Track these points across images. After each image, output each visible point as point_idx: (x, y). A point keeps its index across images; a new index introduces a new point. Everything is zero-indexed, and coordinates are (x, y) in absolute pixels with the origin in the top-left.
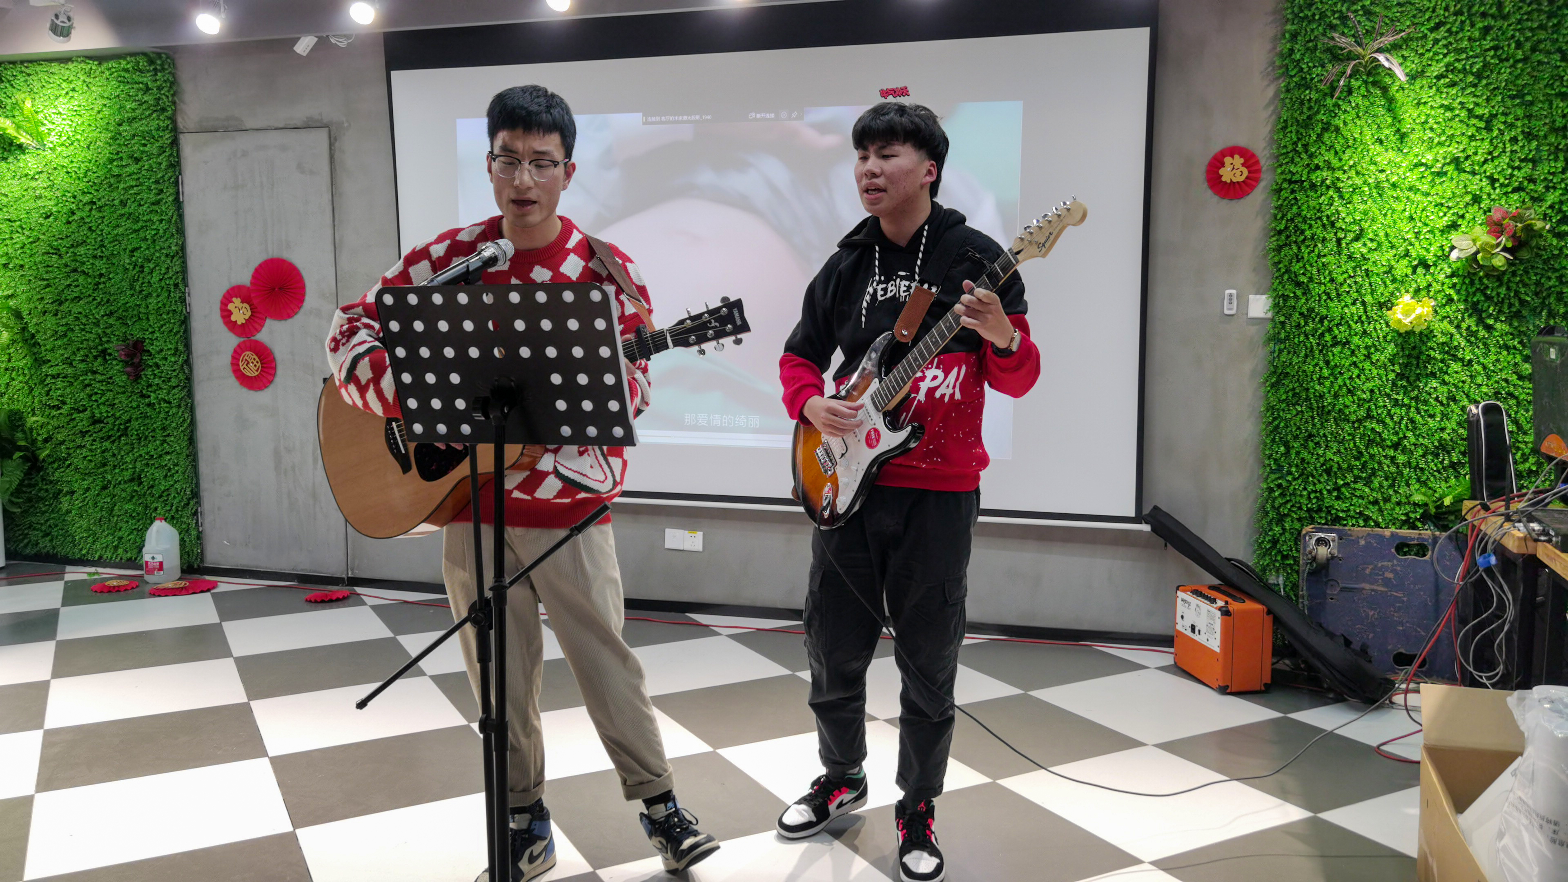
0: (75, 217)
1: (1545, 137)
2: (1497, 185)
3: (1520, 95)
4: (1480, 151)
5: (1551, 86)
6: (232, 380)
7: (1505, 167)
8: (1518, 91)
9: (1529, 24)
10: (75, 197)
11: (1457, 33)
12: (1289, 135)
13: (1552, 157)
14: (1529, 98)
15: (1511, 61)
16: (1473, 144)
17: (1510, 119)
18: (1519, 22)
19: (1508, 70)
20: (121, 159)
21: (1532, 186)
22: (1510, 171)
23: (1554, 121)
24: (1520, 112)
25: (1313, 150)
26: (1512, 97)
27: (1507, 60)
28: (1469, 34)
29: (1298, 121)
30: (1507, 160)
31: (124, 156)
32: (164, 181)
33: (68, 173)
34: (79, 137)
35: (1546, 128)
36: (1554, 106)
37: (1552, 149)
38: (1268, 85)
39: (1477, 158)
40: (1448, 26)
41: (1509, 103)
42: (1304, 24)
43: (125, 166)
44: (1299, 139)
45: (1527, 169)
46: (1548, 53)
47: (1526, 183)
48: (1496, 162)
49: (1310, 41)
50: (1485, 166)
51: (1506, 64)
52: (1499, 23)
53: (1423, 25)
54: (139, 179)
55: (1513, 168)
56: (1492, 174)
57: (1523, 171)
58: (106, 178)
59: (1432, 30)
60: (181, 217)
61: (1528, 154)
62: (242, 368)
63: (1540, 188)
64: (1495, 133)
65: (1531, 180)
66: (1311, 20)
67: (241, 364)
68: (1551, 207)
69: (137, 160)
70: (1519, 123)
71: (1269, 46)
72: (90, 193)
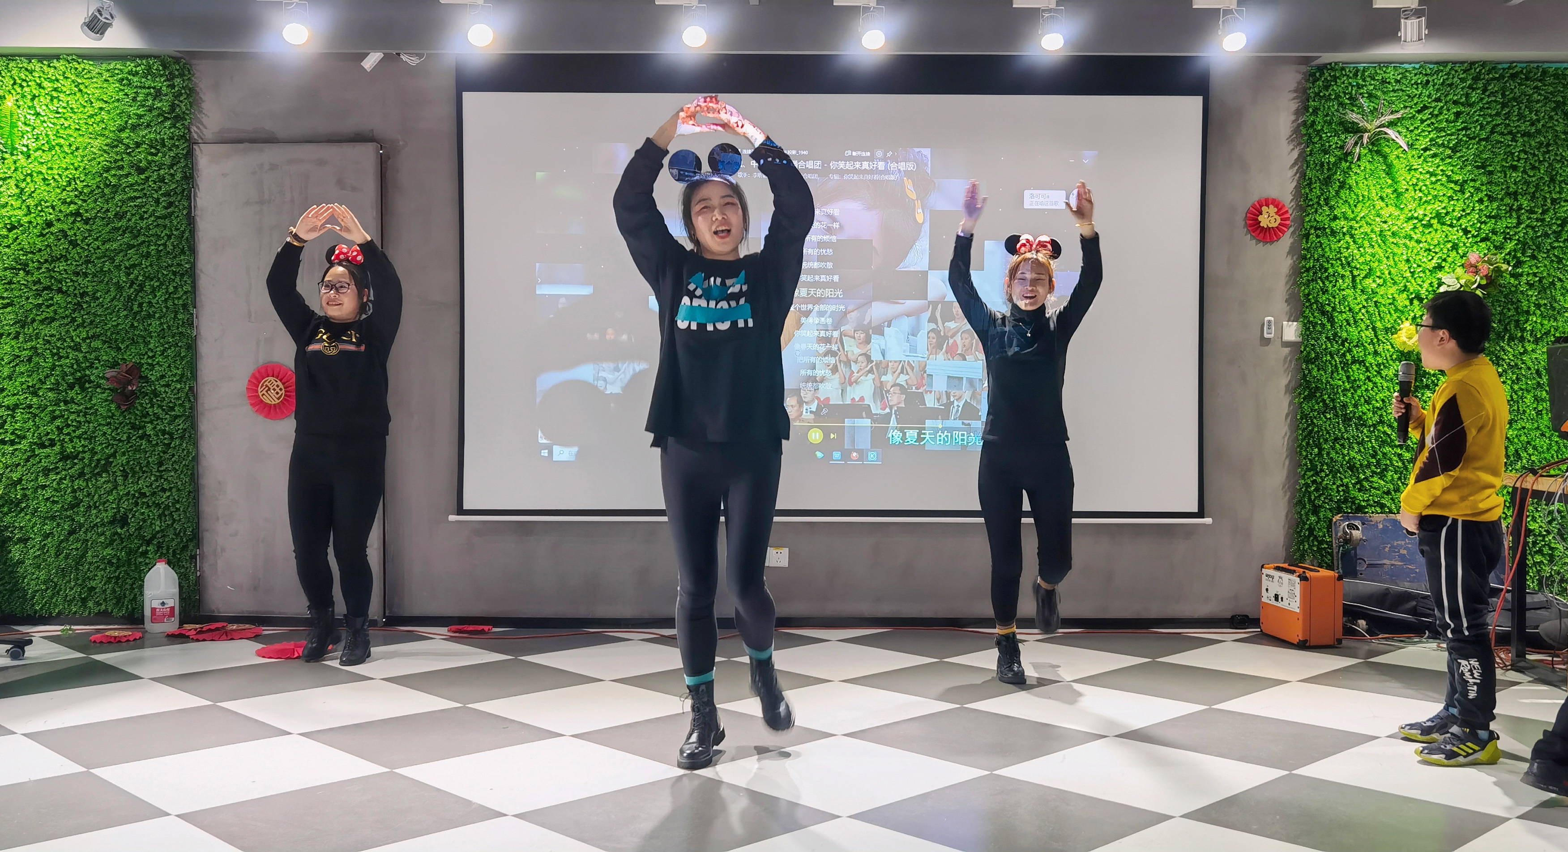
0: (53, 229)
1: (1502, 200)
2: (1469, 236)
3: (1483, 166)
4: (1457, 209)
5: (1506, 160)
6: (247, 409)
7: (1476, 222)
8: (1482, 163)
9: (1489, 111)
10: (53, 207)
11: (1437, 116)
12: (1314, 190)
13: (1508, 215)
14: (1490, 168)
15: (1477, 139)
16: (1452, 203)
17: (1478, 184)
18: (1481, 109)
19: (1475, 146)
20: (121, 168)
21: (1494, 237)
22: (1479, 225)
23: (1508, 188)
24: (1484, 179)
25: (1333, 203)
26: (1478, 167)
27: (1474, 138)
28: (1447, 116)
29: (1319, 179)
30: (1477, 216)
31: (125, 164)
32: (176, 193)
33: (44, 179)
34: (62, 141)
35: (1503, 192)
36: (1508, 176)
37: (1508, 209)
38: (1293, 149)
39: (1455, 214)
40: (1431, 110)
41: (1476, 172)
42: (1323, 101)
43: (127, 176)
44: (1322, 194)
45: (1491, 224)
46: (1502, 134)
47: (1490, 235)
48: (1469, 218)
49: (1327, 115)
50: (1461, 221)
51: (1473, 141)
52: (1468, 109)
53: (1411, 107)
54: (144, 189)
55: (1482, 223)
56: (1466, 227)
57: (1489, 225)
58: (98, 187)
59: (1419, 112)
60: (193, 232)
61: (1491, 212)
62: (260, 394)
63: (1501, 238)
64: (1467, 195)
65: (1494, 232)
66: (1329, 99)
67: (260, 390)
68: (1509, 253)
69: (141, 171)
70: (1484, 188)
71: (1293, 118)
72: (76, 204)
